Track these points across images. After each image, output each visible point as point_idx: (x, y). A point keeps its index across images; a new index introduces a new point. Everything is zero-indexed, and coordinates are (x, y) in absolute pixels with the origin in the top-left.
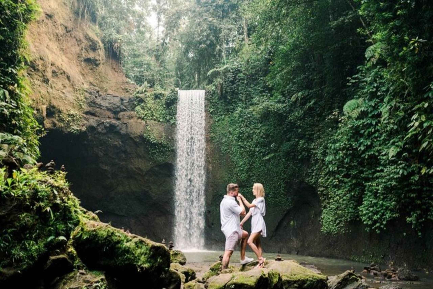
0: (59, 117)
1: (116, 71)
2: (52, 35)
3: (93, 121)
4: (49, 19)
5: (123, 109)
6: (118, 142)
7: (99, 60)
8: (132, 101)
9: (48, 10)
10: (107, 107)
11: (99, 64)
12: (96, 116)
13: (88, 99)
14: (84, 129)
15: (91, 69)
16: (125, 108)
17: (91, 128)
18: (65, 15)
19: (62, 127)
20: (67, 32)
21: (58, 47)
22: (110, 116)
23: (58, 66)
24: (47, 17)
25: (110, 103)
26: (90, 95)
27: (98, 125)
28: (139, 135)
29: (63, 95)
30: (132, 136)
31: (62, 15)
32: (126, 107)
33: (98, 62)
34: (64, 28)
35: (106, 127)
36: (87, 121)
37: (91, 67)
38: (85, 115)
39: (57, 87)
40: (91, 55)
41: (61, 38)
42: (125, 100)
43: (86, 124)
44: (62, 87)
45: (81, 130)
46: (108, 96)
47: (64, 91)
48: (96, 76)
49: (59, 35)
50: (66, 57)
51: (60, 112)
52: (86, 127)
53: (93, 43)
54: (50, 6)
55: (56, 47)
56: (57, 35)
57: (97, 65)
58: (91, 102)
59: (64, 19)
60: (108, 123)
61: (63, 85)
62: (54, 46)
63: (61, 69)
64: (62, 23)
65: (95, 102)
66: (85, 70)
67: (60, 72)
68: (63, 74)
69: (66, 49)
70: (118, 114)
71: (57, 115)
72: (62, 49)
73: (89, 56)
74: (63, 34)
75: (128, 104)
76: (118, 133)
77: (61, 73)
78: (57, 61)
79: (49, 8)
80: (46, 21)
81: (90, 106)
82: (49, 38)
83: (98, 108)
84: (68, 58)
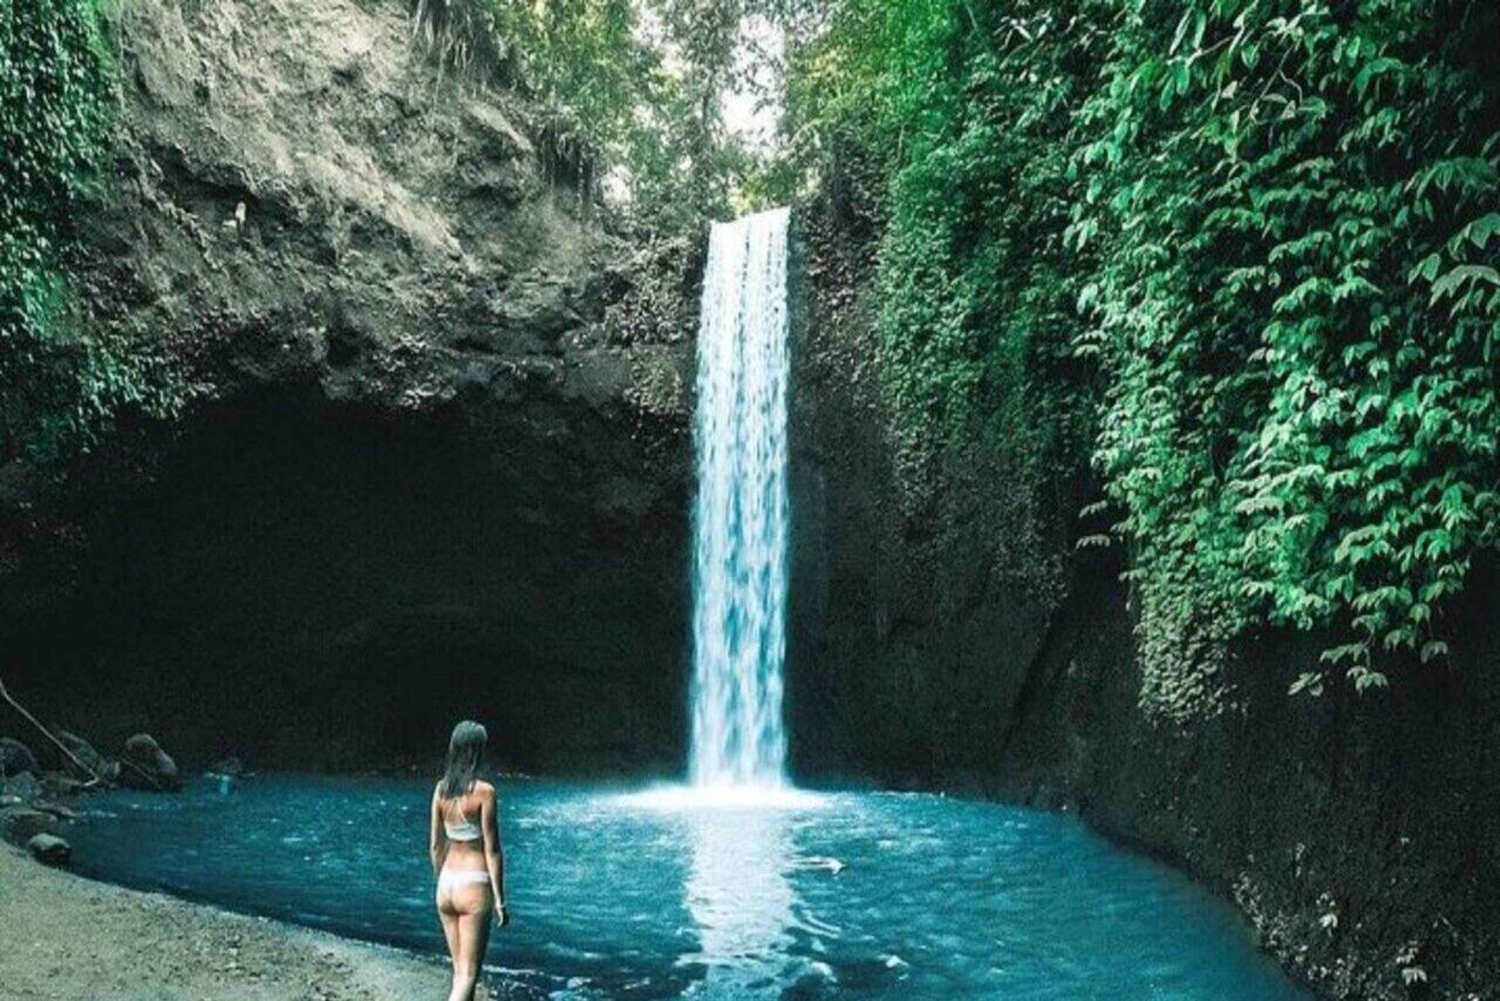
0: (370, 361)
1: (574, 219)
2: (355, 129)
3: (477, 369)
4: (344, 86)
5: (573, 320)
6: (556, 429)
7: (518, 189)
8: (595, 290)
9: (339, 59)
10: (524, 320)
11: (519, 200)
12: (491, 351)
13: (463, 300)
14: (448, 395)
15: (497, 219)
16: (577, 317)
17: (473, 392)
18: (393, 68)
19: (381, 394)
20: (406, 116)
21: (374, 160)
22: (534, 349)
23: (369, 213)
24: (340, 79)
25: (531, 308)
26: (470, 289)
27: (494, 379)
28: (613, 398)
29: (383, 297)
30: (594, 402)
31: (387, 71)
32: (578, 313)
33: (513, 196)
34: (392, 105)
35: (518, 384)
36: (460, 367)
37: (495, 211)
38: (454, 353)
39: (365, 274)
40: (491, 177)
41: (384, 132)
42: (576, 291)
43: (457, 377)
44: (384, 273)
45: (437, 397)
46: (528, 284)
47: (390, 284)
48: (512, 237)
49: (377, 124)
50: (404, 186)
51: (373, 345)
52: (457, 389)
53: (493, 140)
54: (346, 51)
55: (369, 160)
56: (372, 126)
57: (512, 205)
58: (473, 309)
59: (392, 79)
60: (524, 369)
61: (386, 265)
62: (360, 156)
63: (382, 220)
64: (386, 89)
65: (486, 308)
66: (478, 224)
67: (376, 228)
68: (387, 235)
69: (403, 164)
70: (556, 338)
71: (363, 358)
72: (387, 163)
73: (483, 181)
74: (389, 122)
75: (582, 302)
76: (553, 399)
77: (381, 233)
78: (366, 196)
79: (344, 56)
80: (336, 90)
81: (471, 322)
82: (345, 137)
83: (496, 326)
84: (411, 189)
